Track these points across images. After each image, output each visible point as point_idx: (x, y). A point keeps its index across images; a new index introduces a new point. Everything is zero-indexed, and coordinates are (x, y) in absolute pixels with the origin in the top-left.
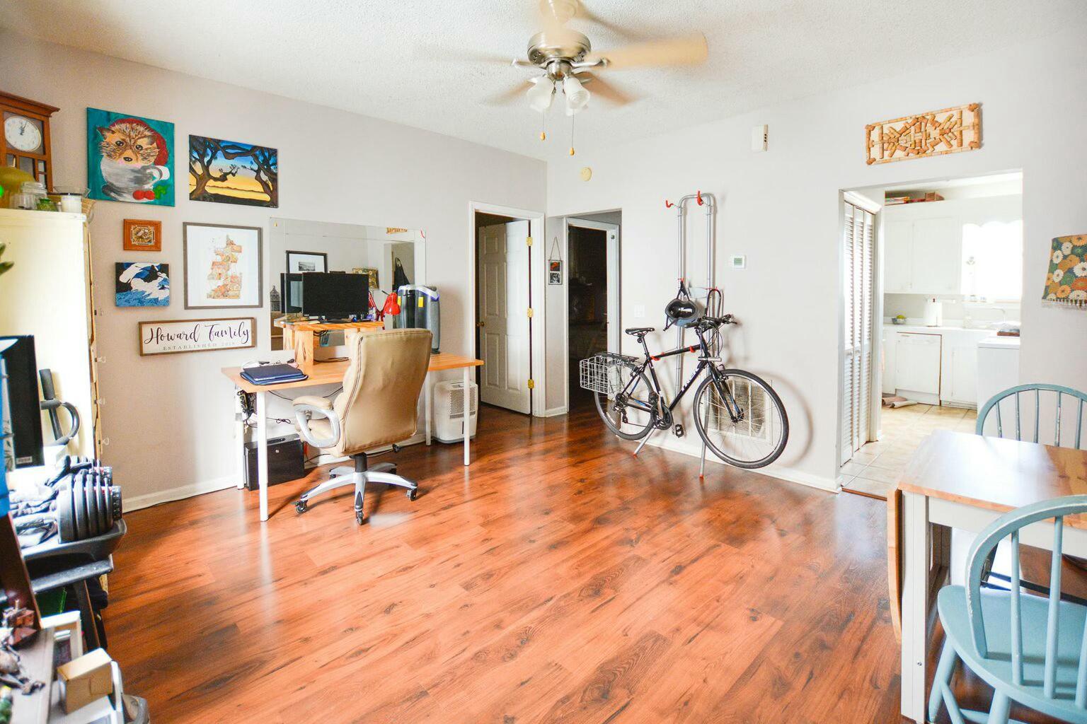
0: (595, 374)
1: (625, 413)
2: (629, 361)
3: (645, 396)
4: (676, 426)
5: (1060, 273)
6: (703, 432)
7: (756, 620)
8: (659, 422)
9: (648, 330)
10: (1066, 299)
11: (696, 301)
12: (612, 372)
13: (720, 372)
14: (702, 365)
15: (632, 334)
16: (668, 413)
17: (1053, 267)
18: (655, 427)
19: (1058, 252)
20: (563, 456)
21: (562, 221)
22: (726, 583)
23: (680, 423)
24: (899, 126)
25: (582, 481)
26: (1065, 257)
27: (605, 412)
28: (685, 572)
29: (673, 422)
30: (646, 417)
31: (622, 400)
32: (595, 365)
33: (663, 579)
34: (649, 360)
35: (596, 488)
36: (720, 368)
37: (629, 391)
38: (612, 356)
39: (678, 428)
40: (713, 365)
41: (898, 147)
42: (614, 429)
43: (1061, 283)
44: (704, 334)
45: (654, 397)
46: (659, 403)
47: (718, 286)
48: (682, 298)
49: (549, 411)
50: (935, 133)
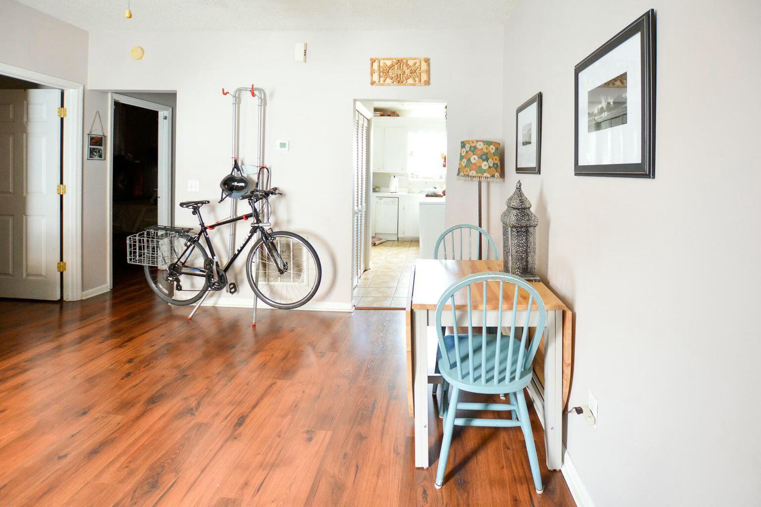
0: (146, 247)
1: (178, 281)
2: (183, 232)
3: (200, 262)
4: (230, 285)
5: (465, 160)
6: (254, 286)
7: (311, 440)
8: (214, 284)
9: (202, 203)
10: (468, 176)
11: (248, 177)
12: (164, 244)
13: (269, 234)
14: (254, 230)
15: (187, 207)
16: (222, 275)
17: (462, 157)
18: (210, 289)
19: (464, 149)
20: (107, 338)
21: (107, 96)
22: (283, 416)
23: (233, 282)
24: (389, 63)
25: (130, 361)
26: (467, 152)
27: (156, 283)
28: (248, 420)
29: (227, 282)
30: (201, 282)
31: (175, 270)
32: (145, 239)
33: (227, 436)
34: (204, 229)
35: (148, 365)
36: (269, 232)
37: (183, 260)
38: (165, 228)
39: (232, 286)
40: (263, 229)
41: (388, 76)
42: (166, 298)
43: (465, 167)
44: (256, 204)
45: (209, 262)
46: (214, 267)
47: (267, 164)
48: (236, 174)
49: (85, 293)
50: (407, 72)
